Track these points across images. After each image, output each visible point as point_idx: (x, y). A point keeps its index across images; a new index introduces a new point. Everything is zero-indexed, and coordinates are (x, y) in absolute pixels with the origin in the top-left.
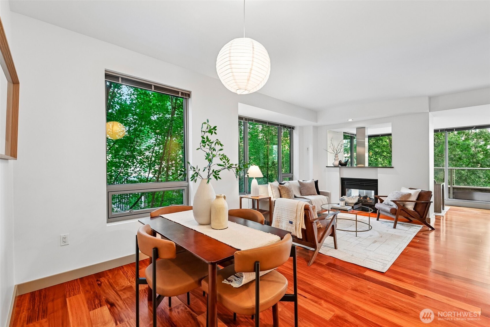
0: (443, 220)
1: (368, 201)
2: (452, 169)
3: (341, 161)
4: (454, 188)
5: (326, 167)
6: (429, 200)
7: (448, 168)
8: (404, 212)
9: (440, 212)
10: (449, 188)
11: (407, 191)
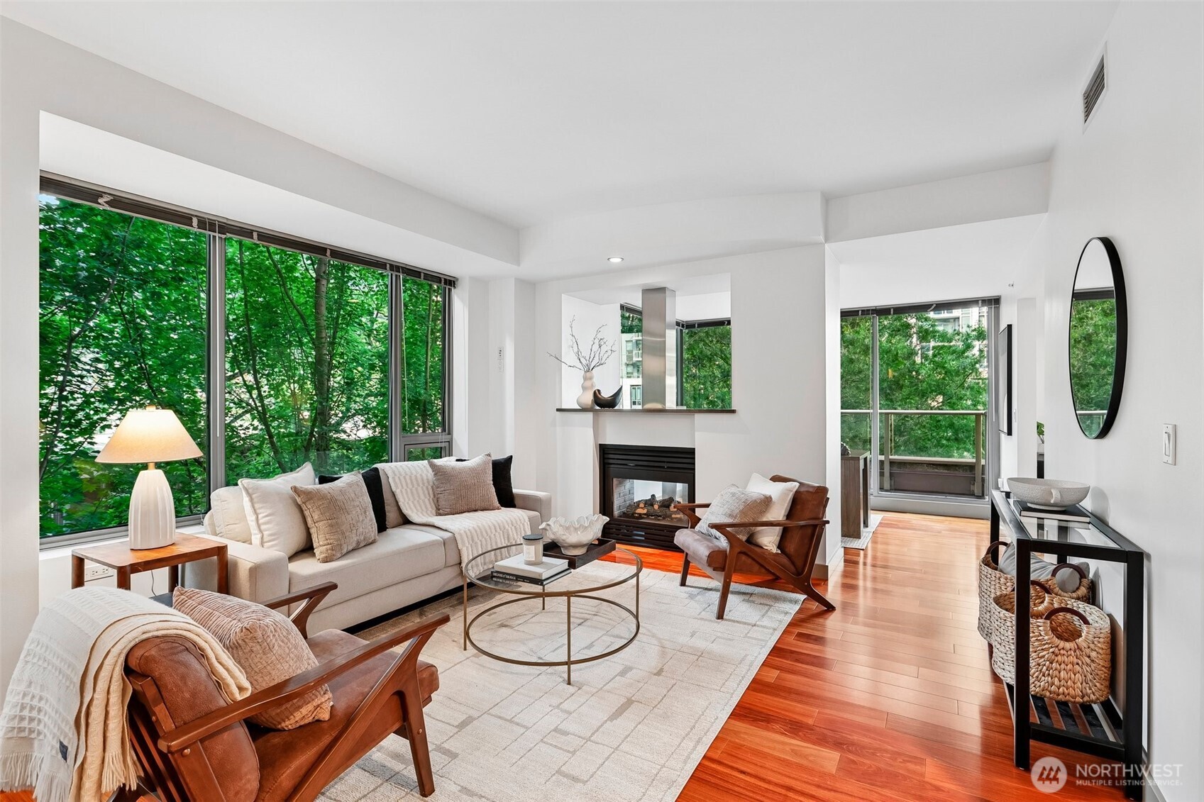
0: (865, 564)
1: (673, 516)
2: (888, 414)
3: (599, 391)
4: (892, 463)
5: (558, 410)
6: (821, 516)
7: (879, 411)
8: (749, 561)
9: (858, 536)
10: (882, 462)
11: (761, 487)
